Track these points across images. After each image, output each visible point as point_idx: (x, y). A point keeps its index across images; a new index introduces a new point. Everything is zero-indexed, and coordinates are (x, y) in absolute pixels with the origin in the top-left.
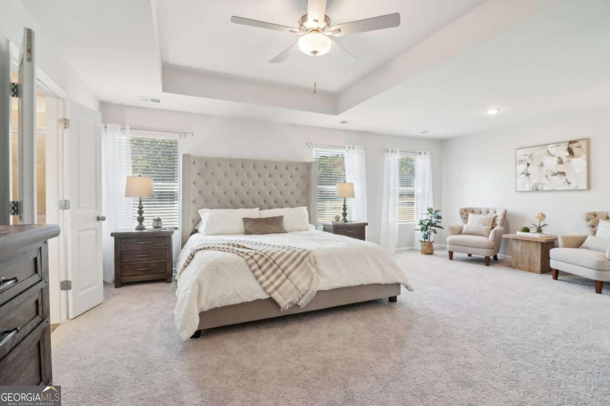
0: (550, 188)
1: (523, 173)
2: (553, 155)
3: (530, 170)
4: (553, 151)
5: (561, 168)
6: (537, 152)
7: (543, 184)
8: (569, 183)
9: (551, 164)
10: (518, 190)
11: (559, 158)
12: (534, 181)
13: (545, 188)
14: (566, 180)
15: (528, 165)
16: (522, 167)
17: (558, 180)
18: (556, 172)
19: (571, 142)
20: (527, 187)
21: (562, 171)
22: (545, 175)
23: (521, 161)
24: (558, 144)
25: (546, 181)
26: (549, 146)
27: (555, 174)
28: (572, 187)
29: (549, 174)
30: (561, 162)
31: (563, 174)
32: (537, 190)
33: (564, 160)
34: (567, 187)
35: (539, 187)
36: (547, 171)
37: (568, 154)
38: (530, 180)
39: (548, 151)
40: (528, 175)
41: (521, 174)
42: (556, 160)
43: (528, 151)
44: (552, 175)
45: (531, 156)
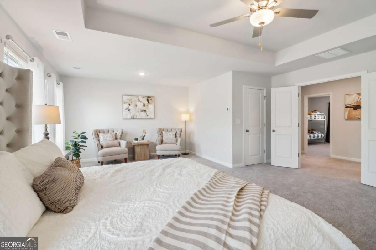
0: (140, 118)
1: (127, 109)
2: (141, 102)
3: (131, 107)
4: (141, 99)
5: (144, 108)
6: (134, 99)
7: (137, 115)
8: (148, 115)
9: (140, 105)
10: (124, 118)
11: (143, 103)
12: (132, 114)
13: (137, 118)
14: (147, 114)
15: (129, 105)
16: (126, 106)
17: (143, 114)
18: (142, 110)
19: (148, 97)
20: (129, 117)
21: (145, 110)
22: (138, 110)
23: (126, 102)
24: (143, 96)
25: (138, 114)
26: (140, 97)
27: (142, 111)
28: (149, 117)
29: (139, 111)
30: (144, 105)
31: (145, 111)
32: (134, 118)
33: (146, 104)
34: (147, 117)
35: (135, 117)
36: (139, 109)
37: (147, 102)
38: (130, 113)
39: (139, 99)
40: (129, 110)
41: (126, 109)
42: (142, 104)
43: (129, 97)
44: (141, 111)
45: (131, 100)
